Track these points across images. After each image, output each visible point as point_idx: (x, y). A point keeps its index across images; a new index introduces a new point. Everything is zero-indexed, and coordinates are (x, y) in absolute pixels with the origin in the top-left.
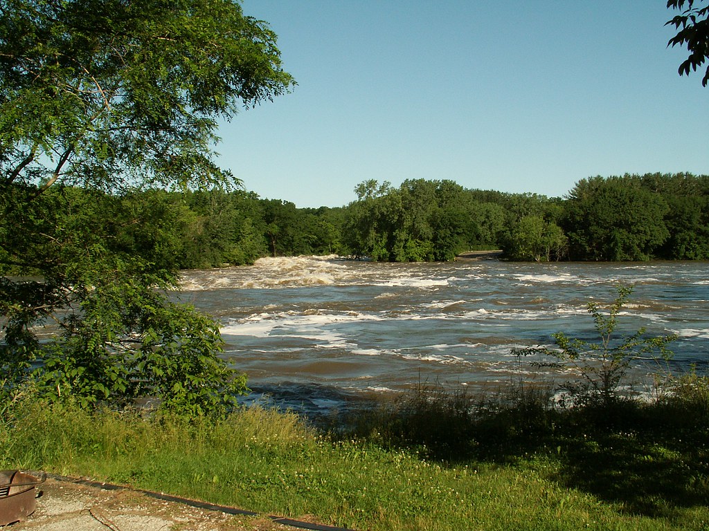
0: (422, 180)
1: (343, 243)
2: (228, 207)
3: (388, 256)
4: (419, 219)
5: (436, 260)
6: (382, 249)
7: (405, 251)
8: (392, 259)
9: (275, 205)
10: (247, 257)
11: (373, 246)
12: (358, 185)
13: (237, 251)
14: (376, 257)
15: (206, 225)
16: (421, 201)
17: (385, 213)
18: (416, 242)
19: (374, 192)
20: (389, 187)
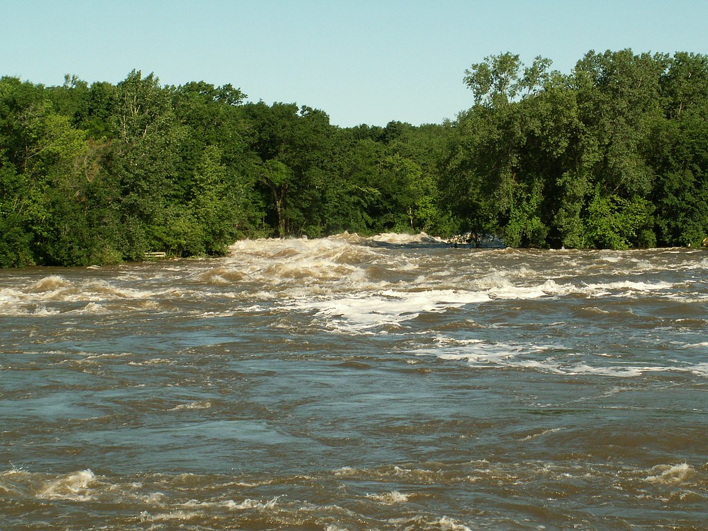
0: (626, 54)
1: (442, 205)
2: (162, 120)
3: (545, 234)
4: (619, 146)
5: (660, 244)
6: (530, 218)
7: (585, 223)
8: (555, 239)
9: (281, 118)
10: (210, 238)
11: (508, 211)
12: (474, 67)
13: (184, 223)
14: (517, 237)
15: (107, 160)
16: (623, 104)
17: (538, 132)
18: (613, 201)
19: (513, 82)
20: (548, 70)
